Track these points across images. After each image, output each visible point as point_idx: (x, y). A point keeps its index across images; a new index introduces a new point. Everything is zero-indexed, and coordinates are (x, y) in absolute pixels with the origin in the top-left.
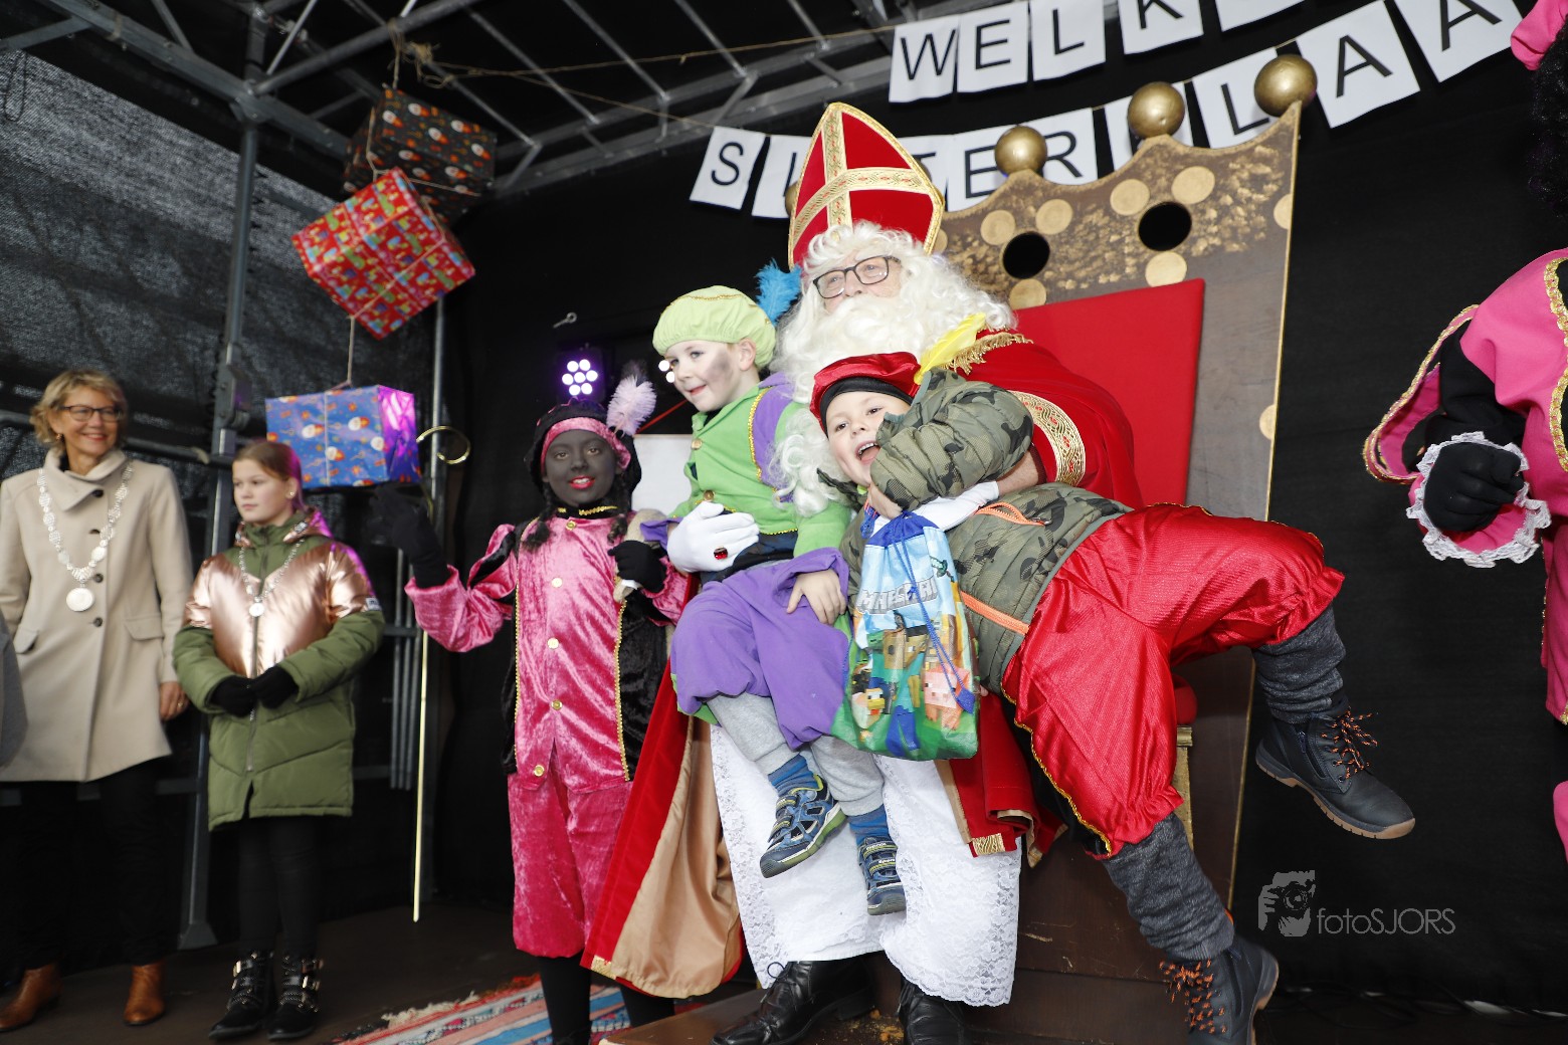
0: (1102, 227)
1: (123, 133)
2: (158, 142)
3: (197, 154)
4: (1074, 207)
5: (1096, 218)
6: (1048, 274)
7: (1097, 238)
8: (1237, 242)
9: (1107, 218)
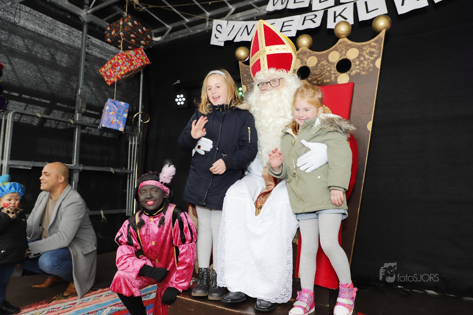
0: (326, 65)
1: (48, 27)
4: (318, 59)
5: (324, 62)
6: (309, 79)
7: (324, 68)
8: (364, 71)
9: (327, 62)
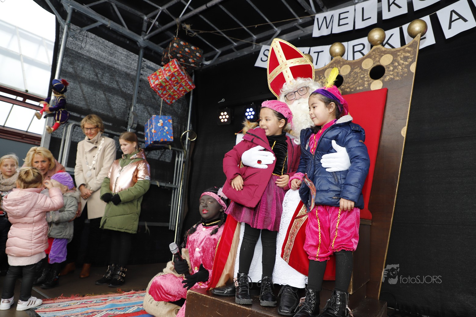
0: (359, 73)
1: (109, 51)
2: (118, 53)
3: (128, 56)
4: (351, 67)
5: (358, 70)
6: (342, 87)
7: (357, 76)
8: (398, 77)
9: (361, 70)
